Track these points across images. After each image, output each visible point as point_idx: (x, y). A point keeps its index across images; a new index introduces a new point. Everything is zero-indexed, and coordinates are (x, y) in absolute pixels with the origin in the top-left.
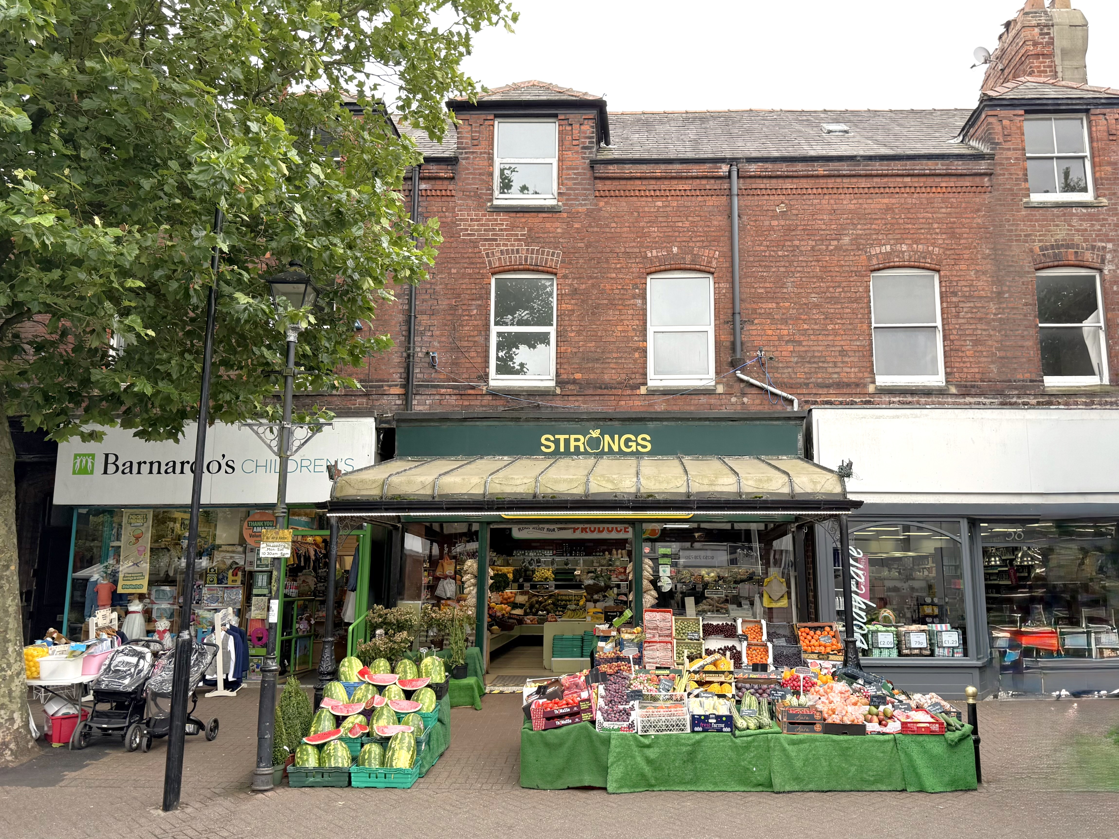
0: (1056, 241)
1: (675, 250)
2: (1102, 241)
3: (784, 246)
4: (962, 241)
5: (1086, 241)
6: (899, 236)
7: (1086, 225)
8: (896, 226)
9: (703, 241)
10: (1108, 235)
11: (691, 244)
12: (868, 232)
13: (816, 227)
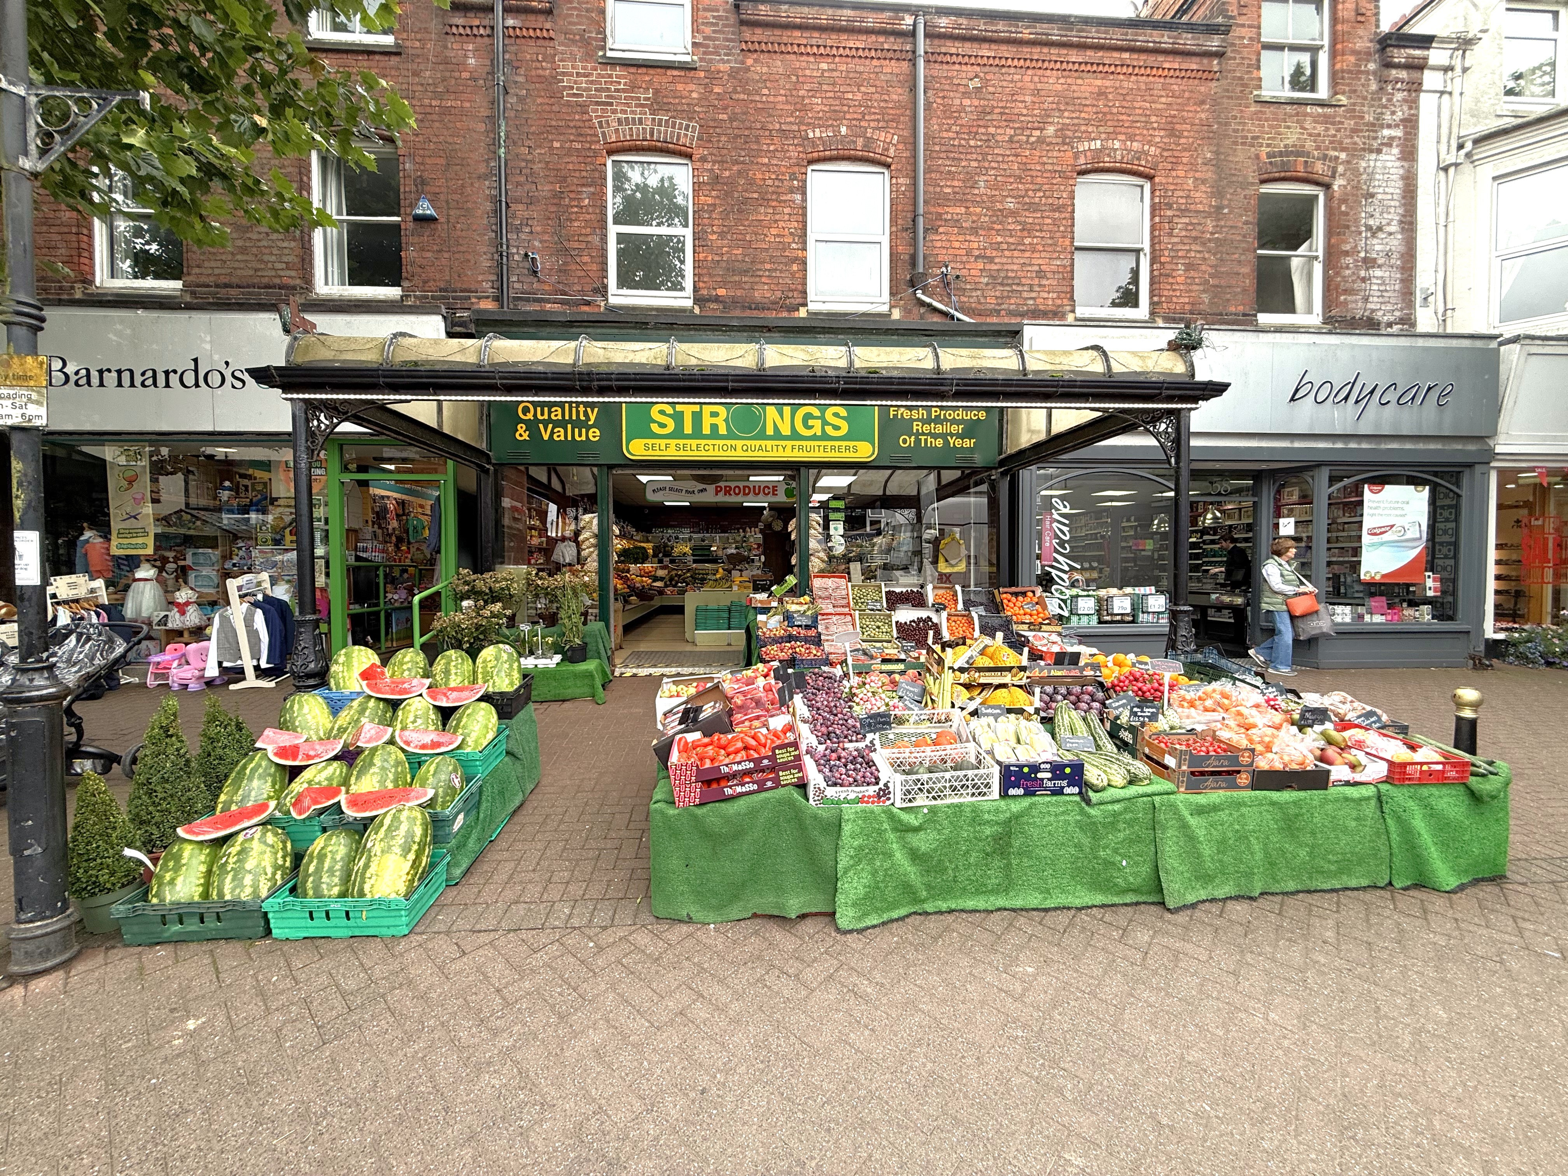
0: (1286, 146)
1: (844, 130)
2: (1335, 149)
3: (977, 133)
4: (1182, 141)
5: (1318, 148)
6: (1111, 130)
7: (1320, 128)
8: (1109, 117)
9: (878, 121)
10: (1341, 143)
11: (863, 124)
12: (1076, 121)
13: (1016, 111)
